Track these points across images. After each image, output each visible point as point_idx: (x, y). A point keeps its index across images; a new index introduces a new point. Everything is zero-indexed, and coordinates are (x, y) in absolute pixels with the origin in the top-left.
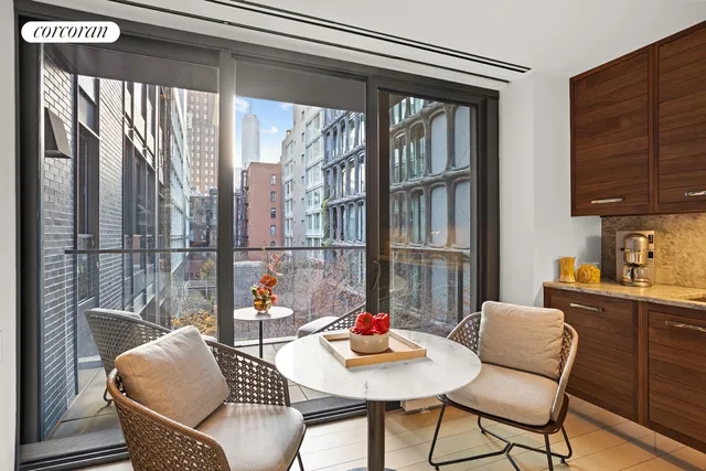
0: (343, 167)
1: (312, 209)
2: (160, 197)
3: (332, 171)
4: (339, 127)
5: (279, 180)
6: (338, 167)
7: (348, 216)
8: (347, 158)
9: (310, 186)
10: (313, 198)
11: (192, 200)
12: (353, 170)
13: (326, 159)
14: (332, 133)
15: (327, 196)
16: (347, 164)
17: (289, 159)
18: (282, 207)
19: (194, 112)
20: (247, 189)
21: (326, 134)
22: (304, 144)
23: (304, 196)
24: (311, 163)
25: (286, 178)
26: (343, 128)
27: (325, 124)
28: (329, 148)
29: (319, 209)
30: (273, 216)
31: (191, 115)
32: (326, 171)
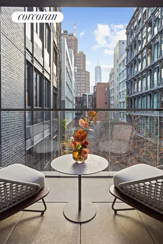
0: (135, 80)
1: (122, 100)
2: (54, 93)
3: (130, 83)
4: (133, 63)
5: (108, 89)
6: (133, 81)
7: (138, 102)
8: (137, 76)
9: (121, 90)
10: (122, 96)
11: (76, 98)
12: (140, 82)
13: (127, 78)
14: (130, 66)
15: (128, 93)
16: (137, 79)
17: (112, 80)
18: (109, 100)
19: (77, 66)
20: (96, 93)
21: (127, 66)
22: (118, 74)
23: (118, 95)
24: (121, 81)
25: (111, 88)
26: (135, 63)
27: (127, 62)
28: (129, 73)
29: (124, 100)
30: (106, 103)
31: (76, 68)
32: (127, 83)
